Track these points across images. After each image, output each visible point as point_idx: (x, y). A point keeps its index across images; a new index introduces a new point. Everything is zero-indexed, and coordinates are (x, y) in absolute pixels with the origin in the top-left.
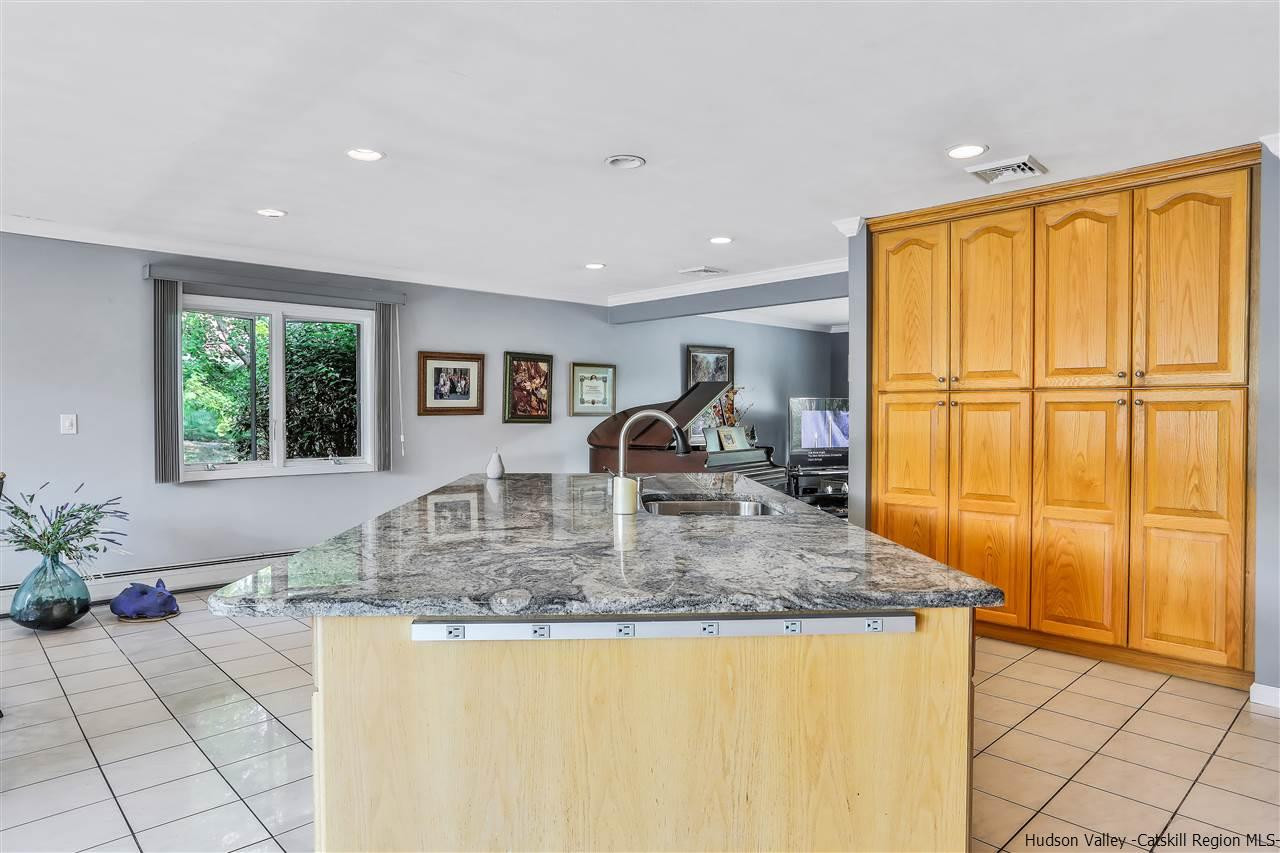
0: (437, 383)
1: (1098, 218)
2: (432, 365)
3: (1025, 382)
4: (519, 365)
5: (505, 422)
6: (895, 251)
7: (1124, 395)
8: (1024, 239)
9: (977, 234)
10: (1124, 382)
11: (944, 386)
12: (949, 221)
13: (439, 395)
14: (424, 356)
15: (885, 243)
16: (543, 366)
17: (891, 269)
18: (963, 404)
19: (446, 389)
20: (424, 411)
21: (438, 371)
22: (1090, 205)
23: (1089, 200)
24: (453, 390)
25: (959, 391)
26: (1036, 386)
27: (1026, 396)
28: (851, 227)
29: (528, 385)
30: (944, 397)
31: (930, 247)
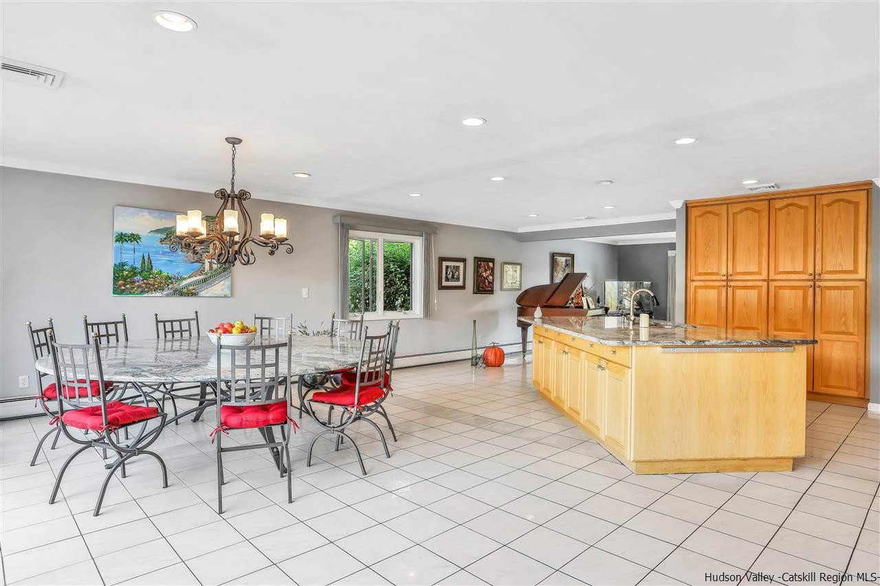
0: (446, 273)
1: (800, 207)
2: (445, 264)
3: (764, 276)
4: (481, 264)
5: (474, 293)
6: (700, 216)
7: (812, 283)
8: (765, 214)
9: (741, 211)
10: (812, 277)
11: (725, 278)
12: (728, 204)
13: (447, 280)
14: (442, 259)
15: (694, 213)
16: (491, 264)
17: (698, 225)
18: (734, 286)
19: (450, 276)
20: (441, 287)
21: (447, 267)
22: (796, 201)
23: (796, 199)
24: (453, 277)
25: (732, 280)
26: (770, 278)
27: (765, 283)
28: (678, 204)
29: (484, 274)
30: (725, 283)
31: (717, 215)
